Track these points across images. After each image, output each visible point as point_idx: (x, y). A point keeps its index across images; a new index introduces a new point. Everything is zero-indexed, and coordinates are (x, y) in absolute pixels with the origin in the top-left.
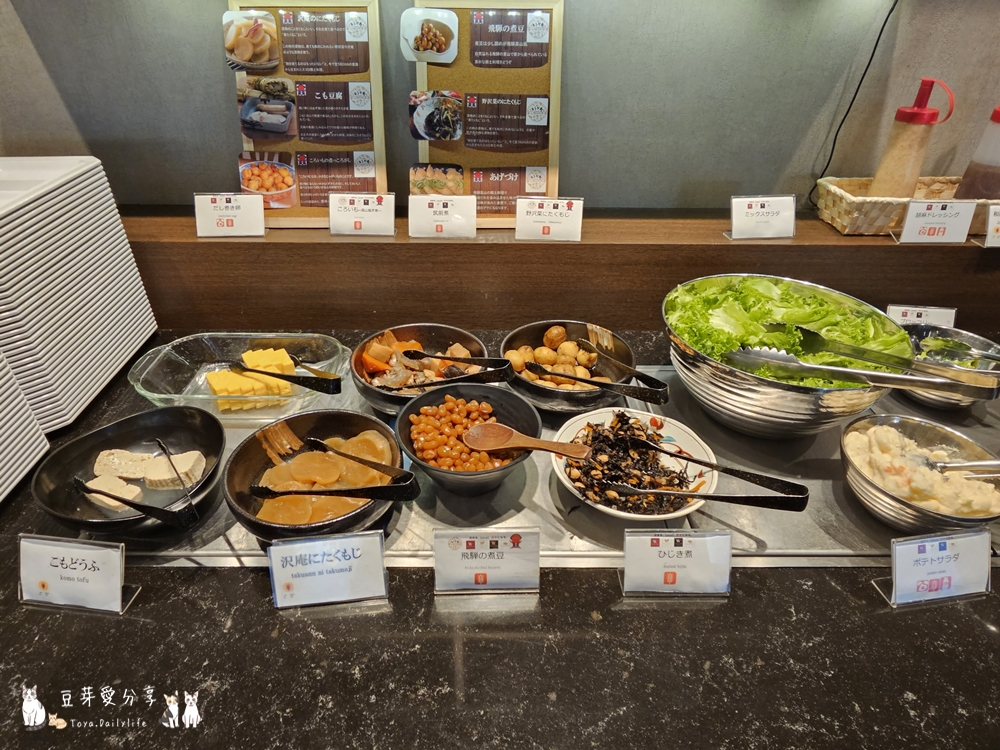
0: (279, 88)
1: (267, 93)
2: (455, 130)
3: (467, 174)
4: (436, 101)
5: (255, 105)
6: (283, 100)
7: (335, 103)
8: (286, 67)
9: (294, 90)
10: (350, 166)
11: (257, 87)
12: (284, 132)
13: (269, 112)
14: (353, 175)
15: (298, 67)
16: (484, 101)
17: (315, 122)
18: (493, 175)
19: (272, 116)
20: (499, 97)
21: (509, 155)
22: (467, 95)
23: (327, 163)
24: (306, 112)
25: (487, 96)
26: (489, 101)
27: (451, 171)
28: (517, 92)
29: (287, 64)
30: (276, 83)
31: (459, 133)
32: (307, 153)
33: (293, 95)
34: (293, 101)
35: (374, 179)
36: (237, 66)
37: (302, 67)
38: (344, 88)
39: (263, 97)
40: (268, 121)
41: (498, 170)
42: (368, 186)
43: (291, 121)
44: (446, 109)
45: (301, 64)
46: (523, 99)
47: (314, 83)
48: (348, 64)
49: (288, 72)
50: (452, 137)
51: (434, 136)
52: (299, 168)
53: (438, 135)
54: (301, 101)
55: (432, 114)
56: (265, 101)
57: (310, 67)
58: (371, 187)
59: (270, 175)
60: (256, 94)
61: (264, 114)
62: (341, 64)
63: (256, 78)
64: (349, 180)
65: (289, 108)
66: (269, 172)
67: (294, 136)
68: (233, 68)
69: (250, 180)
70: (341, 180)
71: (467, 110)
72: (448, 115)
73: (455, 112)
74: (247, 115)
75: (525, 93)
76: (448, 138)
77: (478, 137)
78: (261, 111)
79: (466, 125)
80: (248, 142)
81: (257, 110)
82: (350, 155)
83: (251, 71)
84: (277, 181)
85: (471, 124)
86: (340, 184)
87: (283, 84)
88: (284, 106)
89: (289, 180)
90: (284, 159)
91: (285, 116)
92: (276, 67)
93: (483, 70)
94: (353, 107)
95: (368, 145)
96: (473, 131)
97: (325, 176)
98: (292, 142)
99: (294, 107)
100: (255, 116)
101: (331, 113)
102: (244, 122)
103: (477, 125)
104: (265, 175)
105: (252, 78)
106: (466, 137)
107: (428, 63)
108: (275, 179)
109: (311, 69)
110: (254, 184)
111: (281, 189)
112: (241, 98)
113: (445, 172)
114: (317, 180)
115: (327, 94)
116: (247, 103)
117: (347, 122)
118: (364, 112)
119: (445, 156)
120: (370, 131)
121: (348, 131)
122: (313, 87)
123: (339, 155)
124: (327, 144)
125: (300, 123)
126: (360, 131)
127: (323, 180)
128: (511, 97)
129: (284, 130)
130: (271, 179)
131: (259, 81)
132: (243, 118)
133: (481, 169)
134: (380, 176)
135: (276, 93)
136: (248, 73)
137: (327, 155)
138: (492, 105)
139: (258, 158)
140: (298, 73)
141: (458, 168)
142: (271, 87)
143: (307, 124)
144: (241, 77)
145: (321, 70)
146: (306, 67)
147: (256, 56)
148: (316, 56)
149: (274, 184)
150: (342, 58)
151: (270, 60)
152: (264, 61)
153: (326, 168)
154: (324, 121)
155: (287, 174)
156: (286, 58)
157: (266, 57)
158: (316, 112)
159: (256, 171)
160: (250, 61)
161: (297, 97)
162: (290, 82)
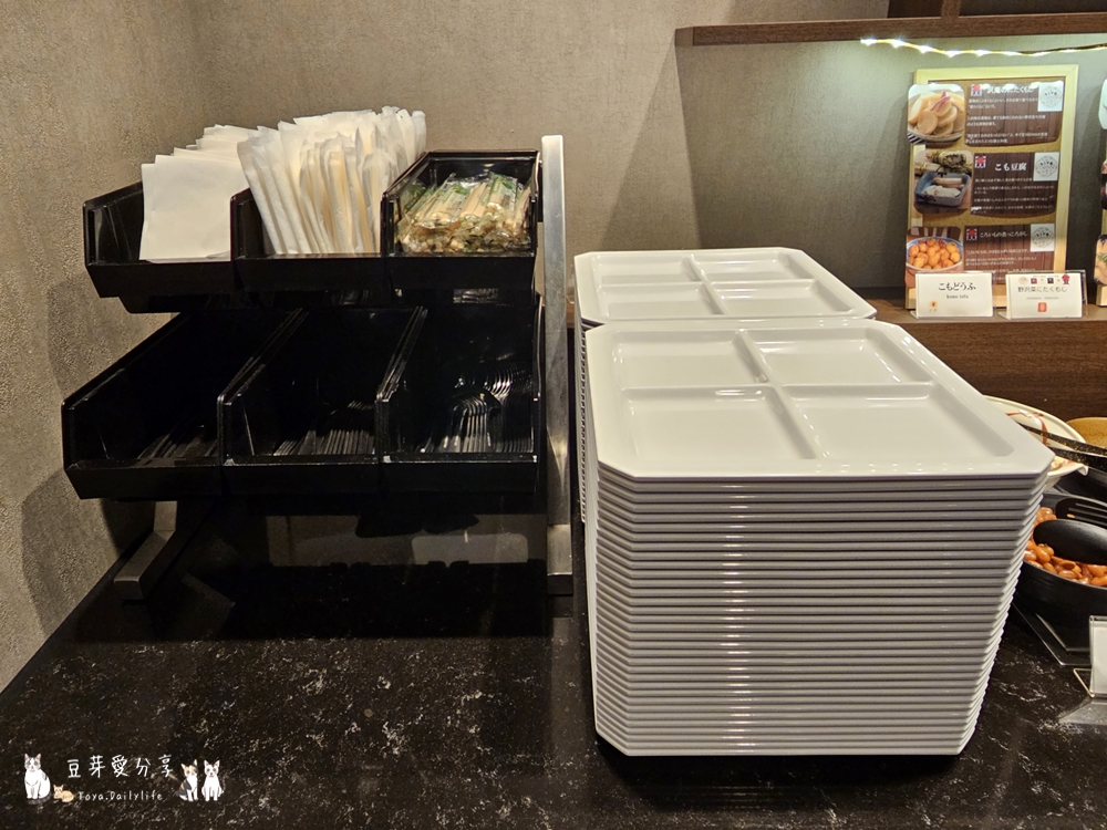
0: (957, 160)
1: (945, 166)
5: (931, 179)
6: (960, 172)
7: (1017, 174)
8: (967, 139)
9: (972, 162)
10: (1026, 239)
11: (935, 160)
12: (957, 206)
13: (945, 186)
14: (1029, 248)
15: (980, 139)
17: (991, 194)
19: (946, 190)
23: (1000, 238)
24: (983, 185)
29: (969, 136)
30: (955, 156)
32: (978, 227)
33: (971, 167)
34: (970, 174)
35: (1053, 253)
36: (917, 139)
37: (984, 139)
38: (1030, 159)
39: (941, 170)
40: (942, 195)
42: (1044, 262)
43: (966, 194)
45: (985, 135)
47: (995, 154)
48: (1036, 135)
49: (968, 144)
52: (966, 243)
54: (978, 173)
56: (942, 175)
57: (993, 138)
58: (1048, 262)
59: (937, 252)
60: (934, 167)
61: (940, 188)
62: (1029, 135)
63: (935, 151)
64: (1023, 255)
65: (964, 181)
66: (937, 248)
67: (966, 210)
68: (912, 142)
69: (916, 257)
70: (1014, 255)
74: (922, 189)
78: (937, 184)
80: (918, 217)
81: (933, 184)
82: (1026, 228)
83: (930, 144)
84: (943, 258)
86: (1012, 259)
87: (962, 157)
88: (959, 179)
89: (956, 256)
90: (953, 234)
91: (960, 189)
92: (957, 139)
94: (1037, 177)
95: (1048, 217)
97: (996, 252)
98: (962, 216)
99: (970, 181)
100: (930, 190)
101: (1011, 184)
102: (918, 196)
104: (932, 251)
105: (931, 152)
108: (941, 255)
109: (995, 141)
110: (920, 261)
111: (946, 266)
112: (919, 172)
114: (986, 256)
115: (1009, 166)
116: (923, 177)
117: (1029, 193)
118: (1050, 183)
120: (1054, 202)
121: (1028, 203)
122: (992, 158)
123: (1014, 228)
124: (1000, 218)
125: (974, 196)
126: (1041, 203)
127: (993, 256)
129: (956, 204)
130: (938, 256)
131: (937, 154)
132: (918, 192)
134: (1059, 249)
135: (950, 167)
136: (927, 147)
137: (1000, 228)
139: (926, 233)
140: (980, 145)
142: (950, 159)
143: (982, 196)
144: (919, 152)
145: (1005, 141)
146: (989, 138)
147: (939, 129)
148: (1002, 128)
149: (940, 262)
150: (1031, 128)
151: (953, 133)
152: (946, 135)
153: (999, 242)
154: (1002, 194)
155: (954, 250)
156: (969, 130)
157: (950, 130)
158: (994, 184)
159: (924, 247)
160: (932, 134)
161: (976, 169)
162: (969, 155)
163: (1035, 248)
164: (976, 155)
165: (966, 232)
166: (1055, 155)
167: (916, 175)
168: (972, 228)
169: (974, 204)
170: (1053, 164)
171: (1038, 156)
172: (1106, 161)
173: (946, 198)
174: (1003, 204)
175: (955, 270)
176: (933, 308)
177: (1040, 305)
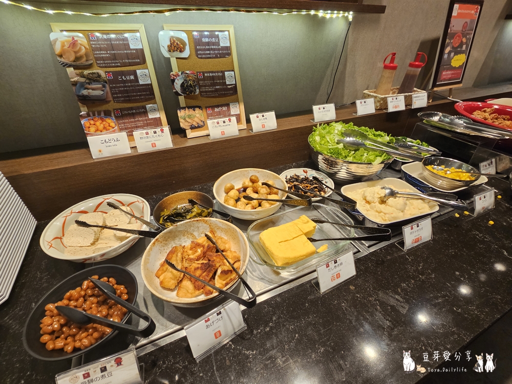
0: (96, 75)
1: (88, 79)
2: (195, 90)
3: (204, 110)
4: (184, 76)
5: (83, 86)
6: (100, 82)
7: (131, 81)
8: (97, 64)
9: (105, 76)
10: (145, 113)
11: (82, 76)
12: (105, 99)
13: (93, 89)
14: (148, 117)
15: (105, 63)
16: (206, 75)
17: (120, 92)
18: (216, 109)
19: (95, 91)
20: (212, 72)
21: (221, 99)
22: (197, 72)
23: (133, 113)
24: (115, 87)
25: (207, 72)
26: (208, 75)
27: (197, 109)
28: (220, 70)
29: (98, 62)
30: (94, 73)
31: (198, 91)
32: (120, 109)
33: (105, 79)
34: (106, 82)
35: (160, 118)
36: (66, 64)
38: (135, 73)
39: (87, 81)
40: (93, 94)
41: (218, 106)
42: (157, 123)
43: (107, 93)
44: (189, 80)
45: (107, 62)
46: (223, 72)
47: (116, 72)
49: (99, 67)
50: (194, 93)
51: (186, 94)
52: (117, 118)
53: (188, 93)
54: (110, 82)
55: (183, 83)
56: (89, 84)
58: (159, 122)
59: (101, 123)
60: (83, 80)
61: (90, 91)
62: (130, 61)
63: (80, 71)
64: (146, 120)
65: (104, 86)
66: (100, 121)
67: (111, 101)
68: (64, 66)
69: (89, 127)
70: (142, 121)
71: (199, 80)
72: (191, 82)
73: (194, 81)
74: (79, 92)
75: (223, 70)
76: (193, 94)
77: (206, 92)
78: (88, 89)
79: (200, 87)
80: (83, 107)
81: (85, 89)
82: (144, 108)
83: (76, 68)
84: (105, 126)
85: (202, 86)
86: (142, 122)
87: (98, 73)
88: (101, 86)
89: (113, 124)
90: (108, 114)
91: (103, 91)
92: (91, 64)
93: (203, 60)
95: (153, 101)
96: (203, 89)
97: (133, 120)
98: (110, 104)
99: (107, 86)
100: (85, 92)
101: (129, 87)
102: (78, 96)
103: (205, 86)
104: (98, 123)
105: (78, 71)
106: (200, 92)
107: (176, 58)
108: (104, 125)
109: (113, 64)
110: (92, 129)
111: (109, 130)
112: (74, 83)
113: (194, 110)
114: (128, 123)
115: (125, 77)
116: (78, 85)
117: (139, 91)
118: (148, 85)
119: (193, 103)
120: (153, 94)
121: (140, 95)
122: (116, 74)
123: (138, 108)
124: (130, 103)
125: (112, 94)
126: (147, 95)
127: (132, 122)
128: (218, 72)
129: (103, 98)
130: (102, 125)
131: (83, 72)
132: (78, 94)
133: (210, 107)
134: (163, 116)
135: (95, 79)
136: (74, 69)
137: (132, 109)
138: (210, 76)
139: (91, 115)
140: (106, 67)
141: (200, 107)
142: (91, 75)
143: (116, 94)
144: (70, 70)
145: (119, 64)
146: (110, 63)
147: (77, 59)
148: (114, 57)
149: (105, 128)
150: (130, 57)
151: (87, 61)
152: (83, 61)
153: (133, 115)
154: (127, 92)
155: (111, 122)
156: (97, 59)
157: (84, 59)
158: (121, 87)
159: (92, 122)
160: (74, 61)
161: (108, 80)
162: (102, 72)
163: (151, 116)
164: (106, 72)
165: (114, 112)
166: (146, 71)
167: (73, 85)
168: (117, 110)
169: (114, 98)
170: (147, 75)
171: (138, 72)
172: (171, 73)
173: (96, 96)
174: (128, 96)
175: (114, 132)
176: (100, 153)
177: (152, 144)
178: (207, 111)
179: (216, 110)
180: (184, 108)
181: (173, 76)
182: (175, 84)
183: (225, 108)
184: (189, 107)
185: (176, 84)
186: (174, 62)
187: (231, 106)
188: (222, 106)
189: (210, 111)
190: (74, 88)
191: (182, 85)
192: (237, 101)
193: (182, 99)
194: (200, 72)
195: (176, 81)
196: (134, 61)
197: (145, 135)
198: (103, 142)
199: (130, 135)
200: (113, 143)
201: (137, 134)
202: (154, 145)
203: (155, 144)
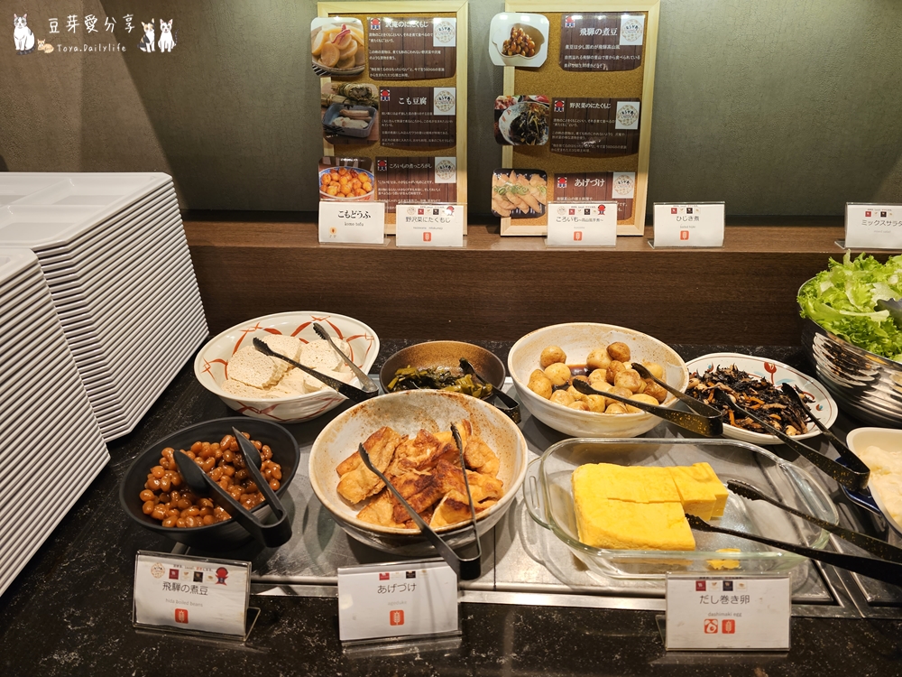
0: (363, 93)
1: (351, 99)
2: (541, 135)
3: (551, 181)
4: (522, 105)
5: (338, 110)
6: (366, 105)
7: (419, 108)
8: (371, 72)
9: (377, 95)
10: (430, 172)
11: (341, 92)
12: (366, 138)
13: (352, 118)
14: (433, 180)
15: (383, 72)
16: (572, 105)
17: (397, 127)
18: (578, 181)
19: (354, 122)
20: (588, 101)
21: (596, 160)
22: (554, 99)
23: (407, 169)
24: (389, 117)
25: (575, 100)
26: (578, 105)
27: (535, 179)
28: (606, 96)
29: (373, 69)
30: (360, 89)
31: (545, 138)
32: (388, 158)
33: (377, 100)
34: (376, 107)
35: (455, 185)
36: (323, 71)
37: (387, 72)
38: (429, 94)
39: (347, 102)
40: (350, 127)
41: (583, 176)
42: (448, 194)
43: (374, 126)
44: (532, 114)
45: (387, 69)
46: (613, 103)
47: (398, 88)
49: (372, 78)
50: (537, 142)
51: (519, 142)
52: (379, 174)
53: (523, 140)
54: (384, 106)
55: (518, 119)
56: (348, 107)
57: (395, 72)
58: (451, 194)
59: (349, 181)
60: (340, 99)
61: (347, 120)
62: (427, 69)
63: (340, 83)
64: (428, 186)
65: (371, 114)
66: (349, 177)
67: (376, 141)
68: (318, 74)
69: (329, 185)
70: (421, 186)
71: (554, 115)
72: (535, 119)
73: (542, 117)
74: (329, 120)
75: (616, 96)
76: (533, 144)
77: (564, 141)
78: (344, 116)
79: (553, 129)
80: (329, 147)
81: (340, 116)
82: (431, 160)
83: (335, 77)
84: (355, 187)
85: (558, 129)
86: (419, 190)
87: (367, 89)
88: (367, 112)
89: (368, 186)
90: (364, 166)
91: (368, 121)
92: (362, 72)
93: (572, 73)
95: (449, 150)
96: (559, 135)
97: (405, 182)
98: (373, 148)
99: (377, 113)
100: (338, 121)
101: (414, 118)
102: (326, 127)
103: (564, 129)
104: (344, 180)
105: (337, 84)
106: (551, 141)
107: (516, 68)
108: (353, 184)
109: (397, 75)
110: (333, 189)
111: (359, 195)
112: (325, 104)
113: (528, 178)
114: (396, 186)
115: (411, 100)
116: (330, 108)
117: (430, 127)
118: (448, 117)
119: (530, 162)
120: (454, 137)
121: (430, 137)
122: (396, 93)
123: (420, 160)
124: (408, 150)
125: (382, 129)
126: (442, 137)
127: (402, 186)
128: (601, 101)
129: (365, 135)
130: (350, 185)
131: (343, 86)
132: (326, 123)
133: (565, 175)
134: (461, 182)
135: (360, 99)
136: (332, 79)
137: (407, 160)
138: (580, 109)
139: (338, 163)
140: (383, 79)
141: (542, 174)
142: (355, 92)
143: (389, 129)
144: (326, 82)
145: (406, 75)
146: (391, 72)
147: (342, 62)
148: (402, 62)
149: (353, 190)
150: (429, 63)
151: (355, 66)
152: (349, 67)
153: (406, 173)
154: (407, 127)
155: (366, 180)
156: (372, 64)
157: (352, 63)
158: (399, 117)
159: (336, 176)
160: (336, 66)
161: (381, 102)
162: (374, 88)
163: (439, 179)
164: (381, 88)
165: (377, 163)
166: (452, 90)
167: (323, 106)
168: (382, 159)
169: (383, 136)
170: (450, 99)
171: (437, 91)
172: (499, 98)
173: (354, 129)
174: (407, 137)
175: (367, 199)
176: (333, 234)
177: (424, 234)
178: (556, 184)
179: (578, 183)
180: (507, 171)
181: (500, 104)
182: (501, 119)
183: (599, 183)
184: (518, 171)
185: (504, 120)
186: (509, 75)
187: (615, 179)
188: (593, 176)
189: (563, 185)
190: (323, 112)
191: (515, 125)
192: (633, 169)
193: (507, 151)
194: (560, 100)
195: (505, 114)
196: (433, 70)
197: (416, 215)
198: (343, 214)
199: (391, 212)
200: (358, 219)
201: (402, 210)
202: (427, 237)
203: (430, 234)
